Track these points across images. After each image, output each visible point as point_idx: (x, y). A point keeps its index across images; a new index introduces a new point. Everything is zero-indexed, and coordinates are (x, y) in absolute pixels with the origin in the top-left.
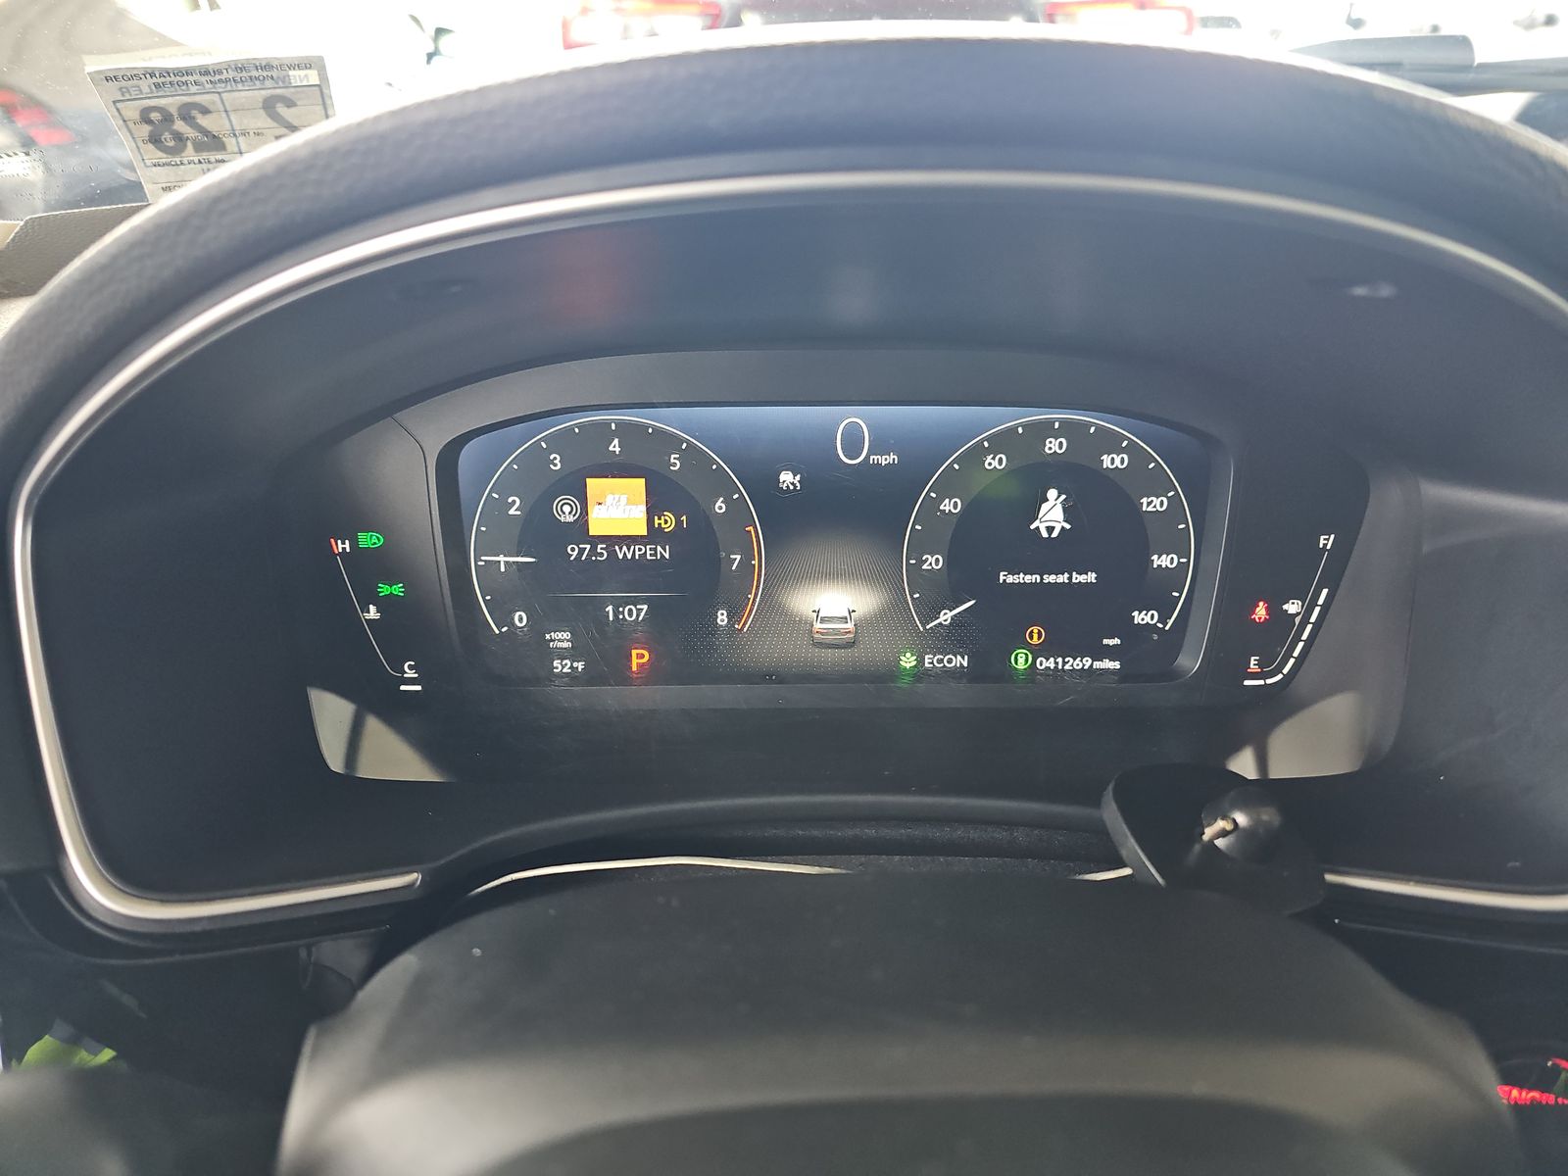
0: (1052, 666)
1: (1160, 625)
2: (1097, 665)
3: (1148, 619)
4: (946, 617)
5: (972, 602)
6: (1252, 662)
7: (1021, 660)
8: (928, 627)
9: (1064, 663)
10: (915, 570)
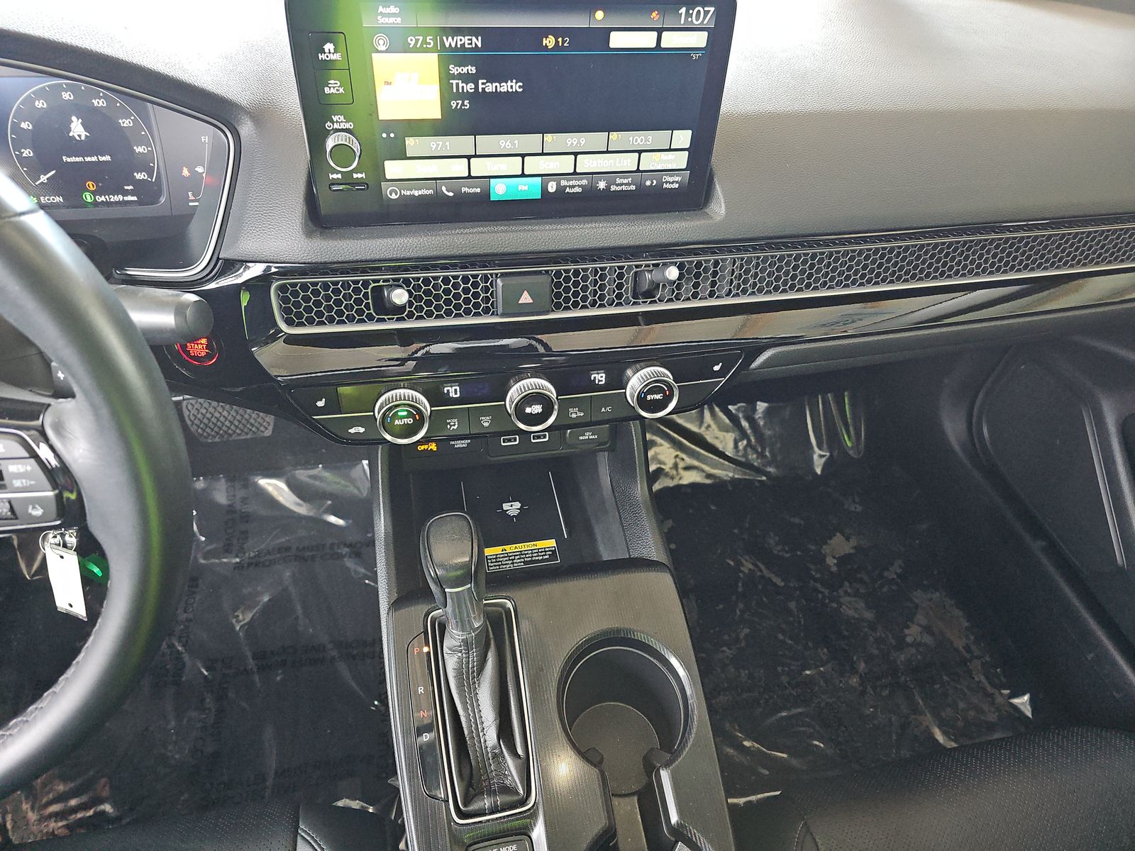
0: (105, 200)
1: (149, 179)
2: (126, 198)
3: (142, 177)
4: (44, 179)
5: (53, 172)
6: (190, 195)
7: (89, 198)
8: (37, 184)
9: (110, 199)
10: (19, 157)
